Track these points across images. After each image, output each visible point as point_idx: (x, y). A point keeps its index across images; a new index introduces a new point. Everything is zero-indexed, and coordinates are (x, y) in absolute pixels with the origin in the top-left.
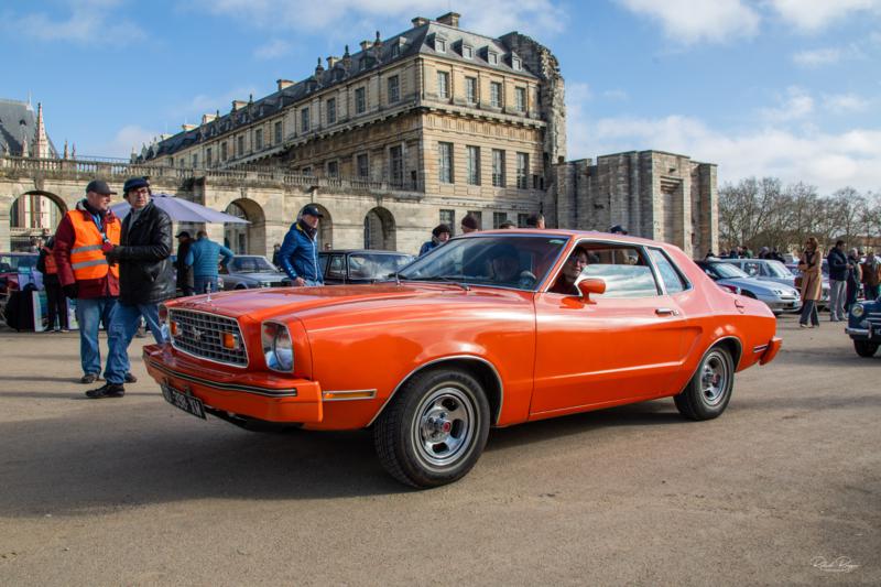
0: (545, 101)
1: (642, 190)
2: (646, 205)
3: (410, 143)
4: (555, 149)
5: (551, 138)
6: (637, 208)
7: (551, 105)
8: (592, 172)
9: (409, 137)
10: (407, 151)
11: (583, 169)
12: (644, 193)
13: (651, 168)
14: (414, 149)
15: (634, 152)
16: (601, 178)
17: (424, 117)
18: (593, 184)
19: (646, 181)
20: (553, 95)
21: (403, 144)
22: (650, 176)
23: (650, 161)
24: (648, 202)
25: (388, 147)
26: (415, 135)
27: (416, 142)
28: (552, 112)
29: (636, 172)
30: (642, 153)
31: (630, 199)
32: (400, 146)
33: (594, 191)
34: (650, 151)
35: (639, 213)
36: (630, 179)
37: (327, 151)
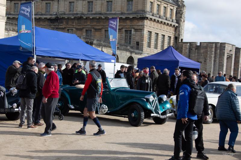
0: (179, 15)
1: (220, 58)
2: (221, 64)
3: (136, 30)
4: (180, 35)
5: (179, 31)
6: (217, 65)
7: (181, 17)
8: (198, 48)
9: (136, 27)
10: (134, 33)
11: (194, 46)
12: (220, 59)
13: (225, 50)
14: (138, 33)
15: (219, 43)
16: (202, 51)
17: (145, 20)
18: (197, 53)
19: (222, 54)
20: (182, 13)
21: (133, 30)
22: (224, 53)
23: (225, 47)
24: (222, 63)
25: (124, 30)
26: (140, 27)
27: (140, 30)
28: (181, 20)
29: (219, 51)
30: (221, 43)
31: (215, 61)
32: (131, 30)
33: (198, 55)
34: (225, 43)
35: (218, 67)
36: (215, 53)
37: (86, 24)
